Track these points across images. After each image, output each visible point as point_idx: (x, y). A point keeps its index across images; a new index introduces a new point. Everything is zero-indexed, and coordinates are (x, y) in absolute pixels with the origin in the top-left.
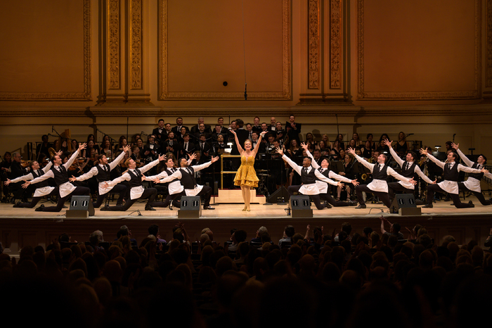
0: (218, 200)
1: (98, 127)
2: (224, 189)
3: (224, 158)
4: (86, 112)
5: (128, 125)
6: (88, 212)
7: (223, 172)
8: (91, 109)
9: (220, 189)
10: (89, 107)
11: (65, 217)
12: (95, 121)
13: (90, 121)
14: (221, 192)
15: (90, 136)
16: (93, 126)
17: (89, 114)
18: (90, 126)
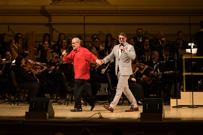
0: (181, 102)
1: (54, 27)
2: (186, 91)
3: (185, 59)
4: (41, 10)
5: (84, 24)
6: (48, 114)
7: (185, 74)
8: (47, 8)
9: (183, 91)
10: (44, 6)
11: (25, 119)
12: (50, 20)
13: (45, 20)
14: (183, 94)
15: (45, 35)
16: (49, 25)
17: (44, 12)
18: (46, 25)
